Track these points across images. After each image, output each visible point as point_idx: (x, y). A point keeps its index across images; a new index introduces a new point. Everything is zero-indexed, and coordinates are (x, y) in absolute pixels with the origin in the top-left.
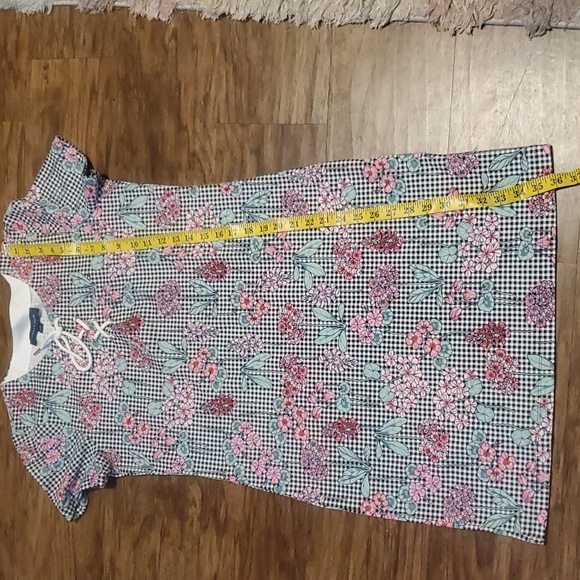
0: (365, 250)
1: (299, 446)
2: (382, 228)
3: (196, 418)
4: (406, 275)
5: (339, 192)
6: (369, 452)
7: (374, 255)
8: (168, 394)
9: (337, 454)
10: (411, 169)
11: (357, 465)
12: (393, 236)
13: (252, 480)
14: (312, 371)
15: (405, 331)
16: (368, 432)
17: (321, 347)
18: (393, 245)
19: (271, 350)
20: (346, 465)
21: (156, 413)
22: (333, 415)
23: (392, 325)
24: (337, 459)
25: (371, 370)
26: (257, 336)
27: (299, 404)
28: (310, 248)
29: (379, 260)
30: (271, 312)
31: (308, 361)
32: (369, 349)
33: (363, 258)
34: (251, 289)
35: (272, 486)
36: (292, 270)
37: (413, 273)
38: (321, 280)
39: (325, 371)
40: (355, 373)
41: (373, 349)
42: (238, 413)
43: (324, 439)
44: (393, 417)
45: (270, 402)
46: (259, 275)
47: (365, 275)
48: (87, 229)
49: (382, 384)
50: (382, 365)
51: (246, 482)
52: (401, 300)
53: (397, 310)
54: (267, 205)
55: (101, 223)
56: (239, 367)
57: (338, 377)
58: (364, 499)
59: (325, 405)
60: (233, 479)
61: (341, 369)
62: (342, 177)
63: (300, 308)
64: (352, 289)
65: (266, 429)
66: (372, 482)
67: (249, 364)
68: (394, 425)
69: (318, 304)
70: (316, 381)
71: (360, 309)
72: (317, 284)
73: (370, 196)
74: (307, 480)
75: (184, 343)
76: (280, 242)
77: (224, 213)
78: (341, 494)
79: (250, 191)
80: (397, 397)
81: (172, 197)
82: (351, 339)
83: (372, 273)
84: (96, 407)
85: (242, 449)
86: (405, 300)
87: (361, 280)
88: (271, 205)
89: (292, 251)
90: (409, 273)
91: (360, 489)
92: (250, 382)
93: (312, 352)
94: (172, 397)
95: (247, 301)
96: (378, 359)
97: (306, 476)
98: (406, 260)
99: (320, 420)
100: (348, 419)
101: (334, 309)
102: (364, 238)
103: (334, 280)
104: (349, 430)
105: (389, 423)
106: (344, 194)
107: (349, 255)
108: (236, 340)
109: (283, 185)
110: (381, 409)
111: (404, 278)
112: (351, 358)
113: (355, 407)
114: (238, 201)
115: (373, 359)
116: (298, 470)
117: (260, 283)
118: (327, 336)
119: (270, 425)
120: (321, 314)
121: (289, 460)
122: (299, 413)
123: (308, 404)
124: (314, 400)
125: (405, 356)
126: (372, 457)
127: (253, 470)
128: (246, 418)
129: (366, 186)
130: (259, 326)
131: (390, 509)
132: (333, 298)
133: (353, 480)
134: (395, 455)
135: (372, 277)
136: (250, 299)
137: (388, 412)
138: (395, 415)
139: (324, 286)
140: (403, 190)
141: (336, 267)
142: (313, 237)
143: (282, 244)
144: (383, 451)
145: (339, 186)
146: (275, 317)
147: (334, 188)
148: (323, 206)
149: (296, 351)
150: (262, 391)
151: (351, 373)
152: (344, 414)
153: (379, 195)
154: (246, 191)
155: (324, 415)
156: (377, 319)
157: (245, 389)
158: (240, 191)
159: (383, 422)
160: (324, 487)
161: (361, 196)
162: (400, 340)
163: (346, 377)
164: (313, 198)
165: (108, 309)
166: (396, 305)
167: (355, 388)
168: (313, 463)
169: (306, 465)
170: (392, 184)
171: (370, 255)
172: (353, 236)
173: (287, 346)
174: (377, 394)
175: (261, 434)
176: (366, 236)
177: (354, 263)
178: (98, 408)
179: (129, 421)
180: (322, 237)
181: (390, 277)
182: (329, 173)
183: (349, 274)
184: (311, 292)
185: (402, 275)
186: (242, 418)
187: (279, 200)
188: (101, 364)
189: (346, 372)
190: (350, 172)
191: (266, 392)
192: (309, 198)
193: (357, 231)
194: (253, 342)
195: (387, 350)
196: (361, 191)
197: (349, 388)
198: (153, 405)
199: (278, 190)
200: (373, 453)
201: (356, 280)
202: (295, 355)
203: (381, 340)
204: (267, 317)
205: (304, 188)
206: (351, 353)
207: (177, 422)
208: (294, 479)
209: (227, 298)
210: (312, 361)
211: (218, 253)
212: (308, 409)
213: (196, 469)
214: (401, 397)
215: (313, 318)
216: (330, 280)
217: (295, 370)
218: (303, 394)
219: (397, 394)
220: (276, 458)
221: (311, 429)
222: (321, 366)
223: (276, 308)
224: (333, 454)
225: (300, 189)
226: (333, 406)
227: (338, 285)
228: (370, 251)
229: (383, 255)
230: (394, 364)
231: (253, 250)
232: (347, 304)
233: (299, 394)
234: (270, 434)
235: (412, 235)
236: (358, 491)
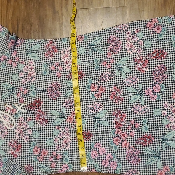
0: (150, 59)
1: (125, 151)
2: (157, 49)
3: (72, 145)
4: (170, 68)
5: (135, 35)
6: (159, 149)
7: (154, 61)
8: (56, 135)
9: (144, 152)
10: (168, 22)
11: (154, 155)
12: (162, 52)
13: (103, 169)
14: (128, 115)
15: (172, 92)
16: (158, 140)
17: (132, 104)
18: (163, 56)
19: (108, 108)
20: (148, 156)
21: (51, 144)
22: (140, 134)
23: (165, 91)
24: (144, 154)
25: (157, 112)
26: (100, 103)
27: (123, 131)
28: (123, 61)
29: (157, 63)
30: (106, 91)
31: (126, 111)
32: (155, 102)
33: (149, 63)
34: (96, 82)
35: (113, 171)
36: (115, 71)
37: (173, 67)
38: (130, 74)
39: (135, 115)
40: (149, 114)
41: (157, 102)
42: (93, 139)
43: (137, 146)
44: (169, 131)
45: (109, 132)
46: (99, 75)
47: (151, 70)
48: (9, 62)
49: (163, 117)
50: (162, 109)
51: (100, 171)
52: (169, 79)
53: (167, 84)
54: (101, 43)
55: (16, 58)
56: (92, 118)
57: (141, 117)
58: (159, 170)
59: (136, 130)
60: (94, 170)
61: (143, 113)
62: (137, 28)
63: (120, 88)
64: (145, 77)
65: (108, 145)
66: (162, 162)
67: (97, 116)
68: (170, 135)
69: (129, 85)
70: (131, 120)
71: (150, 85)
72: (128, 77)
73: (150, 35)
74: (130, 166)
75: (64, 110)
76: (108, 60)
77: (80, 49)
78: (147, 169)
79: (92, 38)
80: (171, 122)
81: (53, 44)
82: (146, 99)
83: (154, 69)
84: (18, 146)
85: (96, 156)
86: (171, 79)
87: (149, 72)
88: (103, 43)
89: (114, 63)
90: (171, 67)
91: (157, 165)
92: (98, 124)
93: (128, 107)
94: (59, 136)
95: (94, 88)
96: (160, 107)
97: (130, 164)
98: (169, 62)
99: (134, 137)
100: (148, 135)
101: (137, 87)
102: (148, 54)
103: (136, 74)
104: (149, 140)
105: (168, 134)
106: (138, 35)
107: (142, 62)
108: (90, 106)
109: (108, 34)
110: (163, 128)
111: (169, 69)
112: (147, 108)
113: (151, 129)
114: (86, 43)
115: (158, 107)
116: (125, 162)
117: (100, 78)
118: (134, 99)
119: (110, 142)
120: (131, 89)
121: (121, 157)
122: (124, 135)
123: (128, 131)
124: (130, 128)
125: (172, 103)
126: (161, 151)
127: (103, 164)
128: (97, 141)
129: (148, 31)
130: (101, 98)
131: (172, 172)
132: (136, 82)
133: (153, 162)
134: (171, 148)
135: (154, 71)
136: (95, 86)
137: (167, 129)
138: (170, 130)
139: (131, 77)
140: (165, 32)
141: (136, 68)
142: (124, 56)
143: (109, 61)
144: (166, 147)
145: (135, 32)
146: (108, 93)
147: (133, 33)
148: (128, 42)
149: (120, 107)
150: (105, 128)
151: (147, 114)
152: (146, 133)
153: (154, 35)
154: (90, 38)
155: (136, 135)
156: (158, 89)
157: (96, 128)
158: (87, 38)
159: (165, 134)
160: (139, 167)
161: (146, 36)
162: (170, 97)
163: (145, 116)
164: (123, 39)
165: (22, 99)
166: (167, 82)
167: (150, 120)
168: (132, 157)
169: (129, 159)
170: (160, 30)
171: (152, 61)
172: (143, 54)
173: (116, 106)
174: (161, 122)
175: (106, 147)
176: (149, 53)
177: (145, 65)
178: (19, 146)
179: (37, 150)
180: (128, 55)
181: (163, 70)
182: (130, 27)
183: (143, 70)
184: (125, 80)
185: (168, 68)
186: (95, 141)
187: (107, 41)
188: (20, 125)
189: (145, 114)
190: (141, 25)
191: (107, 128)
192: (121, 39)
193: (145, 51)
194: (98, 106)
195: (164, 102)
196: (146, 34)
197: (147, 121)
198: (49, 141)
199: (106, 36)
200: (161, 148)
201: (146, 73)
202: (120, 109)
203: (161, 98)
204: (104, 94)
205: (118, 35)
206: (147, 105)
207: (62, 147)
208: (124, 166)
209: (84, 87)
210: (128, 111)
211: (79, 67)
212: (128, 133)
213: (74, 168)
214: (172, 122)
215: (127, 92)
216: (134, 74)
217: (120, 116)
218: (125, 127)
219: (170, 121)
220: (114, 157)
221: (130, 142)
222: (132, 113)
223: (108, 89)
224: (142, 152)
225: (116, 35)
226: (140, 130)
227: (138, 76)
228: (152, 59)
229: (159, 61)
230: (168, 108)
231: (96, 64)
232: (143, 84)
233: (123, 127)
234: (110, 147)
235: (171, 50)
236: (156, 167)
